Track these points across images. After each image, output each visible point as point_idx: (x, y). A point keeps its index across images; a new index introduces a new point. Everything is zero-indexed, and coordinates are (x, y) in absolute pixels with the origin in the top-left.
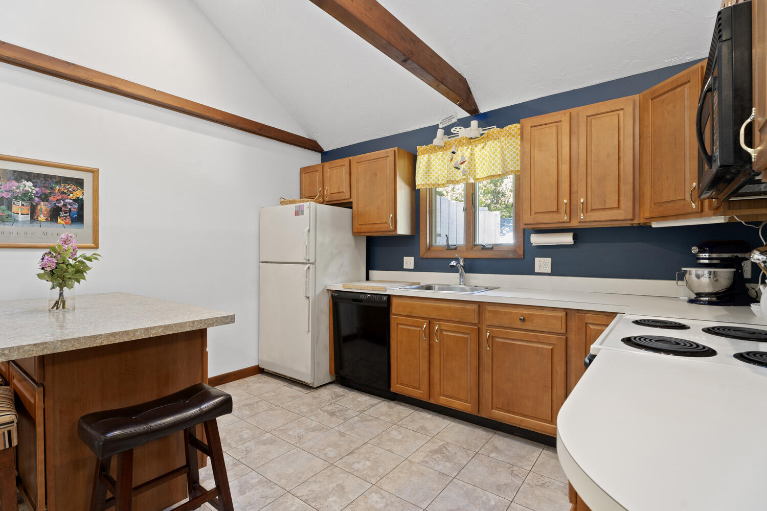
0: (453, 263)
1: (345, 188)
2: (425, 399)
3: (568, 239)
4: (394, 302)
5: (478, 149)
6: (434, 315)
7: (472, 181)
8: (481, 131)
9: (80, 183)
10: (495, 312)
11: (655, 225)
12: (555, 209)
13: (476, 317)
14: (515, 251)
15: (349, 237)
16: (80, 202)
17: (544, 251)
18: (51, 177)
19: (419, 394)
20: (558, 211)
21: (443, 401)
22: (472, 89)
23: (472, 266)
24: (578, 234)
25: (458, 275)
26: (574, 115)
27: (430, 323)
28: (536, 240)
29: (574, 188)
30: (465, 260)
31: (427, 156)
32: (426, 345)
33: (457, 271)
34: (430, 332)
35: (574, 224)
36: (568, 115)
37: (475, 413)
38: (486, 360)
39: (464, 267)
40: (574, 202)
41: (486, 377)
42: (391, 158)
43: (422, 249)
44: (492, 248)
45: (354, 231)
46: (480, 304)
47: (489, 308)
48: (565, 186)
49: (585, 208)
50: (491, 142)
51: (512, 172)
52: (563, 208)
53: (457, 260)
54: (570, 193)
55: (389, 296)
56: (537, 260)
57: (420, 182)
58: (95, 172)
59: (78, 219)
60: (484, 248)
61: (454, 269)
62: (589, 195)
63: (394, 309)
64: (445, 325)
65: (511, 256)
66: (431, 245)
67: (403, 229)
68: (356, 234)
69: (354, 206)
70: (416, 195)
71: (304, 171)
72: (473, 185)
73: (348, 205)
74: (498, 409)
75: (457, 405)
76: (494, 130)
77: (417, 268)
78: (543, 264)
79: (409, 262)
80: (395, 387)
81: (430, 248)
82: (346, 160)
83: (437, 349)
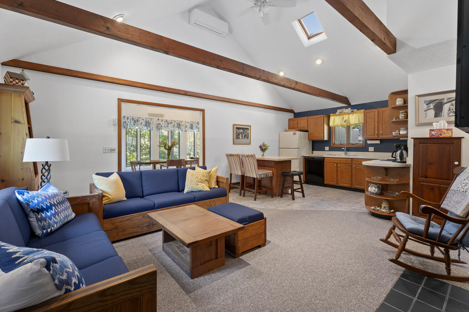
0: (343, 148)
1: (306, 126)
2: (336, 184)
3: (378, 142)
4: (326, 159)
5: (351, 116)
6: (339, 162)
7: (349, 125)
8: (352, 110)
9: (248, 129)
10: (356, 161)
11: (400, 139)
12: (374, 134)
13: (351, 162)
14: (363, 145)
15: (307, 140)
16: (248, 133)
17: (372, 145)
18: (244, 128)
19: (334, 183)
20: (374, 135)
21: (341, 185)
22: (349, 100)
23: (349, 150)
24: (382, 141)
25: (344, 152)
26: (379, 110)
27: (337, 164)
28: (369, 142)
29: (379, 129)
30: (347, 148)
31: (334, 117)
32: (336, 170)
33: (344, 151)
34: (337, 167)
35: (379, 138)
36: (377, 110)
37: (351, 187)
38: (354, 173)
39: (346, 150)
40: (379, 133)
41: (354, 177)
42: (323, 118)
43: (332, 144)
44: (355, 144)
45: (310, 139)
46: (352, 159)
47: (354, 160)
48: (376, 129)
49: (382, 134)
50: (355, 114)
51: (361, 123)
52: (376, 134)
53: (344, 148)
54: (378, 130)
55: (324, 157)
56: (369, 147)
57: (331, 124)
58: (250, 126)
59: (248, 138)
60: (352, 144)
61: (343, 150)
62: (383, 131)
63: (325, 161)
64: (342, 165)
65: (362, 147)
66: (335, 143)
67: (326, 138)
68: (309, 140)
69: (309, 131)
70: (330, 129)
71: (290, 120)
72: (349, 126)
73: (307, 131)
74: (357, 185)
75: (345, 185)
76: (355, 110)
77: (330, 150)
78: (371, 149)
79: (327, 148)
80: (326, 182)
81: (334, 144)
82: (306, 118)
83: (339, 171)
